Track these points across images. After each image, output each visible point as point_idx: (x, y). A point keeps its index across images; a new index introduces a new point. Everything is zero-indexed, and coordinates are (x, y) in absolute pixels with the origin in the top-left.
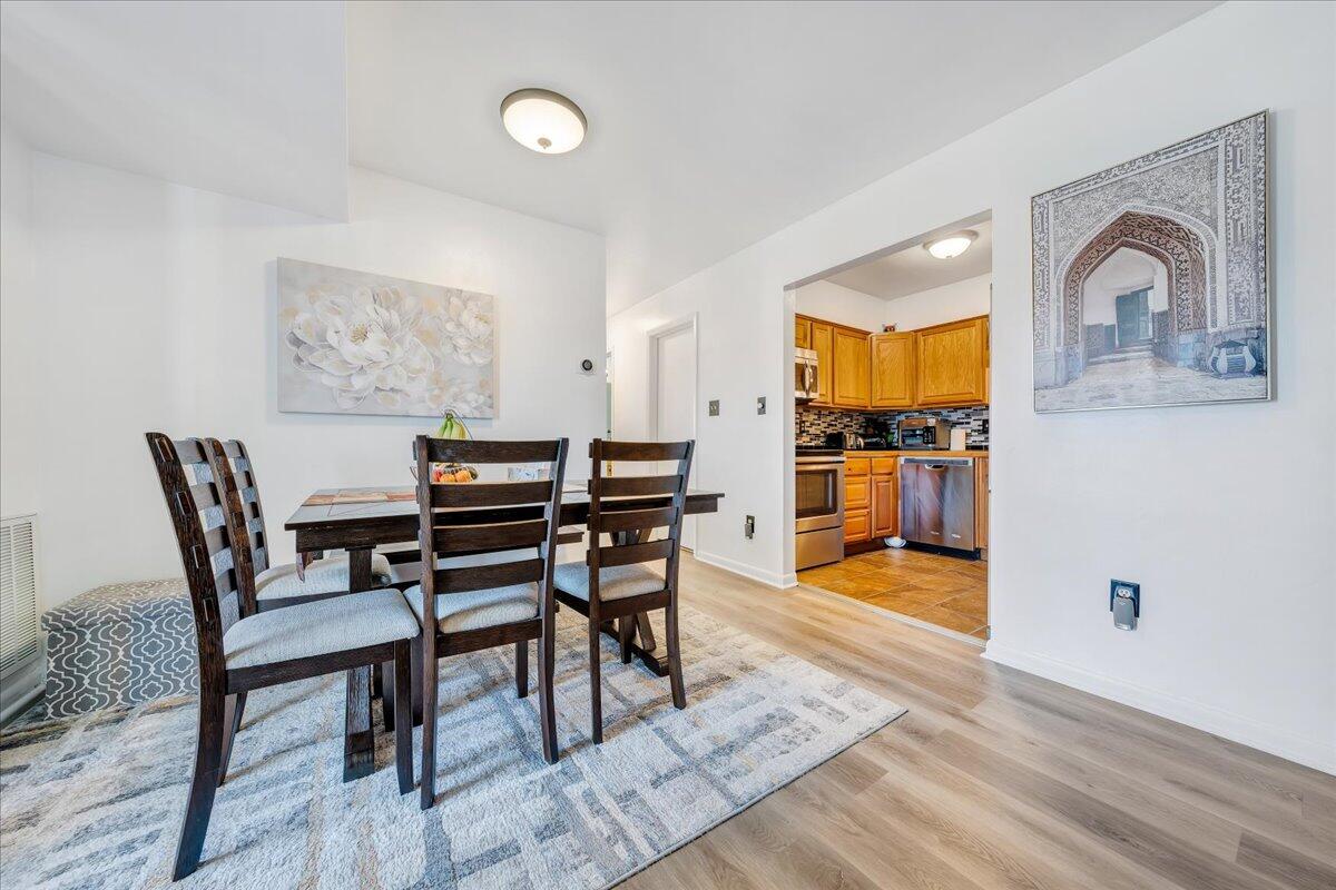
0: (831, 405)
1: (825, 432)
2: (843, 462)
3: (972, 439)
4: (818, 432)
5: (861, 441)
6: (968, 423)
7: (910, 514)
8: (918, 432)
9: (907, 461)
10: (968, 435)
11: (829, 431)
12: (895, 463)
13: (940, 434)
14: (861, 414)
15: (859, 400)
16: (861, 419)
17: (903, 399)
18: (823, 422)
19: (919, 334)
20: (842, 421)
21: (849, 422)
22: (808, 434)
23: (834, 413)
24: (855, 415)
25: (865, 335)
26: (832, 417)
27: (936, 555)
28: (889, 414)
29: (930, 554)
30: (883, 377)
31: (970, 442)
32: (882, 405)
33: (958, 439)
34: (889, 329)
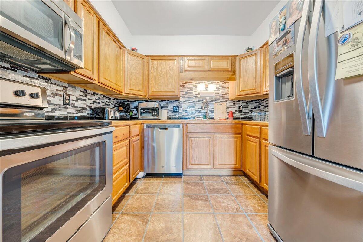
0: (96, 82)
1: (91, 107)
2: (111, 132)
3: (169, 114)
4: (85, 106)
5: (118, 115)
6: (168, 107)
10: (168, 113)
11: (94, 106)
14: (115, 99)
15: (117, 86)
16: (115, 102)
17: (142, 91)
18: (88, 99)
19: (150, 58)
20: (103, 101)
21: (108, 102)
22: (74, 106)
23: (98, 94)
24: (112, 98)
25: (121, 46)
26: (96, 97)
27: (162, 178)
28: (130, 101)
29: (160, 178)
30: (131, 76)
31: (168, 116)
32: (131, 93)
33: (164, 114)
34: (134, 50)
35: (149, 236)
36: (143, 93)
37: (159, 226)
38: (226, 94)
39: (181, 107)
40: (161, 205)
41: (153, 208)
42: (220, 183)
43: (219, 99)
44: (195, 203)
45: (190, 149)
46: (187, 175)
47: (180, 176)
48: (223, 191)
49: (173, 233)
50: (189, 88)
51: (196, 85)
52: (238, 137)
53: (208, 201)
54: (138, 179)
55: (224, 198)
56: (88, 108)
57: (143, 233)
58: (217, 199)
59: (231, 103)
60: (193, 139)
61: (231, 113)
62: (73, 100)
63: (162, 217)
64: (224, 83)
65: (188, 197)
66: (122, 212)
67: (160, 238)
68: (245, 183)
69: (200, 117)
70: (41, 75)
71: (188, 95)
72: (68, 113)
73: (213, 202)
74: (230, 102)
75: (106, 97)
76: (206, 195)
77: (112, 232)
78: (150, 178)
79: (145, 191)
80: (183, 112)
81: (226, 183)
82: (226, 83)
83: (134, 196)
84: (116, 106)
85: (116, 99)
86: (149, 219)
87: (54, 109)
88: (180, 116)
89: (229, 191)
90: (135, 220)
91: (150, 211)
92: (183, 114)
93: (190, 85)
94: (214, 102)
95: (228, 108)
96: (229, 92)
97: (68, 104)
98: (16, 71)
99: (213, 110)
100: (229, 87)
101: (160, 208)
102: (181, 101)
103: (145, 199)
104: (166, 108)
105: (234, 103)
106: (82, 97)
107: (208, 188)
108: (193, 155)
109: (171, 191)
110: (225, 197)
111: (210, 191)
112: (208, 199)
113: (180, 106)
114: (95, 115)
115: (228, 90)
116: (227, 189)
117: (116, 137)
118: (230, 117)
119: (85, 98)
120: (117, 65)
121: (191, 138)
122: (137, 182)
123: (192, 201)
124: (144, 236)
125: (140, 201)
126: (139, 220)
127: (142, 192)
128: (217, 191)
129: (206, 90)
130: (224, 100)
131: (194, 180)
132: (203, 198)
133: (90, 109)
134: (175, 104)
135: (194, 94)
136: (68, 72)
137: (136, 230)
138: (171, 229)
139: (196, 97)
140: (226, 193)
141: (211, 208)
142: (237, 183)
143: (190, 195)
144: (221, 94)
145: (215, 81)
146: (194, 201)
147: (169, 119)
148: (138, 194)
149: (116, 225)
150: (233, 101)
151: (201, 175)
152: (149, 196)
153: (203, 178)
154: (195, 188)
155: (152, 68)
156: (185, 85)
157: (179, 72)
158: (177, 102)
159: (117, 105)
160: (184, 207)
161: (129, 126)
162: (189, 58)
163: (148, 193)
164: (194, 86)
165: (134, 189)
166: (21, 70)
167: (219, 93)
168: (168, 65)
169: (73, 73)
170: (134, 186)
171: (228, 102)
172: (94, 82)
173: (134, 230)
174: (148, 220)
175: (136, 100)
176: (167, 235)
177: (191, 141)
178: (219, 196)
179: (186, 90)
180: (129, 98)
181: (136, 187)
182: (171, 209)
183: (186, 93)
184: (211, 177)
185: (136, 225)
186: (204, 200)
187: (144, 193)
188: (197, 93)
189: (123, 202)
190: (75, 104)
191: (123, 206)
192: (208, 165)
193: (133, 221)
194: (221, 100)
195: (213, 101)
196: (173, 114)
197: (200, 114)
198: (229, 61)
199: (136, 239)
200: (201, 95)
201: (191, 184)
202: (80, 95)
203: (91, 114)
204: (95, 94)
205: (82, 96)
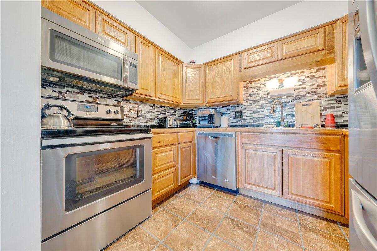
1: (158, 117)
2: (151, 138)
3: (231, 121)
7: (202, 165)
8: (206, 118)
9: (200, 134)
10: (229, 120)
12: (194, 135)
13: (216, 118)
14: (180, 109)
15: (175, 98)
16: (181, 112)
17: (199, 100)
18: (156, 111)
19: (207, 65)
20: (169, 112)
21: (174, 112)
22: (145, 117)
23: (164, 107)
24: (177, 109)
25: (179, 62)
26: (163, 109)
27: (214, 190)
28: (194, 110)
29: (212, 189)
30: (189, 87)
31: (229, 123)
32: (189, 103)
33: (224, 121)
34: (192, 62)
35: (170, 238)
36: (201, 102)
37: (183, 235)
38: (319, 87)
39: (245, 113)
40: (197, 216)
41: (189, 215)
42: (289, 221)
43: (305, 96)
44: (234, 231)
45: (246, 164)
46: (244, 195)
47: (234, 194)
48: (288, 234)
49: (191, 249)
50: (255, 87)
51: (265, 82)
52: (333, 157)
53: (253, 237)
54: (192, 183)
55: (282, 244)
56: (156, 119)
57: (168, 233)
58: (269, 240)
59: (330, 100)
60: (250, 152)
61: (330, 116)
62: (144, 113)
63: (190, 228)
64: (314, 70)
65: (229, 220)
66: (165, 208)
67: (177, 247)
68: (344, 240)
69: (272, 123)
70: (123, 98)
71: (253, 97)
72: (141, 123)
73: (260, 242)
74: (329, 98)
75: (171, 108)
76: (255, 228)
77: (150, 220)
78: (203, 186)
79: (192, 198)
80: (247, 118)
81: (301, 225)
82: (318, 70)
83: (180, 198)
84: (182, 116)
85: (182, 109)
86: (180, 224)
87: (132, 120)
88: (244, 122)
89: (299, 238)
90: (169, 219)
91: (184, 217)
92: (247, 121)
93: (256, 84)
94: (296, 102)
95: (325, 108)
96: (326, 83)
97: (141, 116)
98: (110, 98)
99: (294, 113)
100: (326, 76)
101: (194, 219)
102: (244, 106)
103: (187, 205)
104: (227, 115)
105: (338, 99)
106: (151, 111)
107: (265, 221)
108: (250, 173)
109: (215, 206)
110: (285, 244)
111: (265, 226)
112: (256, 234)
113: (243, 111)
114: (160, 124)
115: (323, 80)
116: (296, 235)
117: (159, 142)
118: (328, 123)
119: (154, 111)
120: (174, 80)
121: (248, 151)
122: (190, 186)
123: (231, 227)
124: (167, 237)
125: (182, 204)
126: (172, 221)
127: (188, 197)
128: (277, 231)
129: (281, 87)
130: (316, 97)
131: (250, 202)
132: (248, 230)
133: (157, 119)
134: (237, 109)
135: (262, 94)
136: (132, 94)
137: (165, 228)
138: (191, 244)
139: (265, 98)
140: (291, 239)
141: (252, 247)
142: (325, 233)
143: (233, 219)
144: (308, 88)
145: (297, 71)
146: (234, 228)
147: (230, 126)
148: (184, 197)
149: (155, 216)
150: (336, 96)
151: (263, 201)
152: (192, 203)
153: (265, 205)
154: (246, 213)
155: (209, 75)
156: (250, 85)
157: (238, 71)
158: (240, 107)
159: (182, 114)
160: (219, 229)
161: (177, 133)
162: (249, 51)
163: (193, 200)
164: (262, 84)
165: (184, 192)
166: (113, 97)
167: (304, 88)
168: (225, 67)
169: (134, 94)
170: (186, 190)
171: (323, 100)
172: (152, 98)
173: (163, 227)
174: (178, 224)
175: (199, 109)
176: (184, 247)
177: (248, 155)
178: (275, 237)
179: (250, 91)
180: (193, 107)
181: (187, 191)
182: (203, 224)
183: (251, 95)
184: (278, 209)
185: (167, 224)
186: (247, 232)
187: (190, 199)
188: (266, 93)
189: (170, 200)
190: (145, 116)
191: (168, 203)
192: (274, 190)
193: (167, 219)
194: (310, 97)
195: (293, 100)
196: (235, 121)
197: (271, 120)
198: (318, 35)
199: (160, 235)
200: (271, 94)
201: (243, 207)
202: (150, 109)
203: (158, 123)
204: (162, 107)
205: (151, 109)
